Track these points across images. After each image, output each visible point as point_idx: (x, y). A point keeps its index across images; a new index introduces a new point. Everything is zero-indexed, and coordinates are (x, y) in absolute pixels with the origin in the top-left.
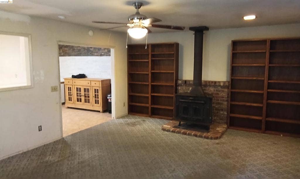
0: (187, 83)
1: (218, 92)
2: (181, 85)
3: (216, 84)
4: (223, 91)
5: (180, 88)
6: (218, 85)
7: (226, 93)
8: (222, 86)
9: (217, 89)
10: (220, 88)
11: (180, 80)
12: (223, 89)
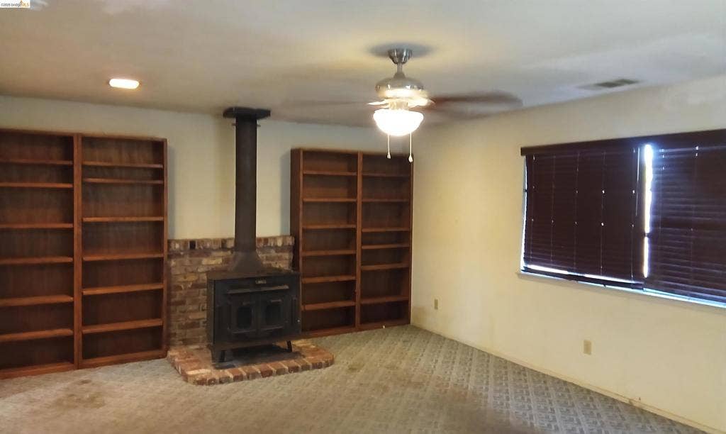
0: (196, 247)
1: (271, 262)
2: (176, 255)
3: (269, 245)
4: (280, 258)
5: (173, 263)
6: (272, 245)
7: (287, 262)
8: (279, 247)
9: (268, 255)
10: (273, 253)
11: (178, 241)
12: (279, 254)
